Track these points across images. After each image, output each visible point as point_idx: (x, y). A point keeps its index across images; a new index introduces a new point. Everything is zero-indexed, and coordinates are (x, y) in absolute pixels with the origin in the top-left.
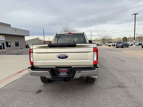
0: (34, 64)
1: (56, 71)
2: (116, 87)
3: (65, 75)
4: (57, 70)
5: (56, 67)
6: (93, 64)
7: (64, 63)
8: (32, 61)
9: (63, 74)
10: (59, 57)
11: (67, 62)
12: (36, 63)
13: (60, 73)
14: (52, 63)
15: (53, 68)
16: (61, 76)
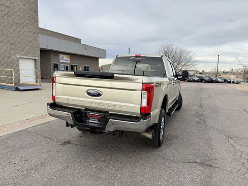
0: (57, 100)
1: (84, 115)
2: (196, 162)
3: (95, 123)
4: (86, 114)
5: (86, 109)
6: (140, 112)
7: (94, 103)
8: (54, 94)
9: (93, 122)
10: (89, 94)
11: (100, 103)
12: (59, 98)
13: (89, 119)
14: (79, 101)
15: (79, 110)
16: (90, 123)
